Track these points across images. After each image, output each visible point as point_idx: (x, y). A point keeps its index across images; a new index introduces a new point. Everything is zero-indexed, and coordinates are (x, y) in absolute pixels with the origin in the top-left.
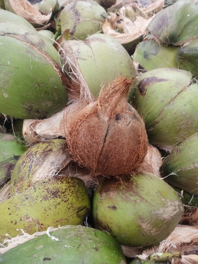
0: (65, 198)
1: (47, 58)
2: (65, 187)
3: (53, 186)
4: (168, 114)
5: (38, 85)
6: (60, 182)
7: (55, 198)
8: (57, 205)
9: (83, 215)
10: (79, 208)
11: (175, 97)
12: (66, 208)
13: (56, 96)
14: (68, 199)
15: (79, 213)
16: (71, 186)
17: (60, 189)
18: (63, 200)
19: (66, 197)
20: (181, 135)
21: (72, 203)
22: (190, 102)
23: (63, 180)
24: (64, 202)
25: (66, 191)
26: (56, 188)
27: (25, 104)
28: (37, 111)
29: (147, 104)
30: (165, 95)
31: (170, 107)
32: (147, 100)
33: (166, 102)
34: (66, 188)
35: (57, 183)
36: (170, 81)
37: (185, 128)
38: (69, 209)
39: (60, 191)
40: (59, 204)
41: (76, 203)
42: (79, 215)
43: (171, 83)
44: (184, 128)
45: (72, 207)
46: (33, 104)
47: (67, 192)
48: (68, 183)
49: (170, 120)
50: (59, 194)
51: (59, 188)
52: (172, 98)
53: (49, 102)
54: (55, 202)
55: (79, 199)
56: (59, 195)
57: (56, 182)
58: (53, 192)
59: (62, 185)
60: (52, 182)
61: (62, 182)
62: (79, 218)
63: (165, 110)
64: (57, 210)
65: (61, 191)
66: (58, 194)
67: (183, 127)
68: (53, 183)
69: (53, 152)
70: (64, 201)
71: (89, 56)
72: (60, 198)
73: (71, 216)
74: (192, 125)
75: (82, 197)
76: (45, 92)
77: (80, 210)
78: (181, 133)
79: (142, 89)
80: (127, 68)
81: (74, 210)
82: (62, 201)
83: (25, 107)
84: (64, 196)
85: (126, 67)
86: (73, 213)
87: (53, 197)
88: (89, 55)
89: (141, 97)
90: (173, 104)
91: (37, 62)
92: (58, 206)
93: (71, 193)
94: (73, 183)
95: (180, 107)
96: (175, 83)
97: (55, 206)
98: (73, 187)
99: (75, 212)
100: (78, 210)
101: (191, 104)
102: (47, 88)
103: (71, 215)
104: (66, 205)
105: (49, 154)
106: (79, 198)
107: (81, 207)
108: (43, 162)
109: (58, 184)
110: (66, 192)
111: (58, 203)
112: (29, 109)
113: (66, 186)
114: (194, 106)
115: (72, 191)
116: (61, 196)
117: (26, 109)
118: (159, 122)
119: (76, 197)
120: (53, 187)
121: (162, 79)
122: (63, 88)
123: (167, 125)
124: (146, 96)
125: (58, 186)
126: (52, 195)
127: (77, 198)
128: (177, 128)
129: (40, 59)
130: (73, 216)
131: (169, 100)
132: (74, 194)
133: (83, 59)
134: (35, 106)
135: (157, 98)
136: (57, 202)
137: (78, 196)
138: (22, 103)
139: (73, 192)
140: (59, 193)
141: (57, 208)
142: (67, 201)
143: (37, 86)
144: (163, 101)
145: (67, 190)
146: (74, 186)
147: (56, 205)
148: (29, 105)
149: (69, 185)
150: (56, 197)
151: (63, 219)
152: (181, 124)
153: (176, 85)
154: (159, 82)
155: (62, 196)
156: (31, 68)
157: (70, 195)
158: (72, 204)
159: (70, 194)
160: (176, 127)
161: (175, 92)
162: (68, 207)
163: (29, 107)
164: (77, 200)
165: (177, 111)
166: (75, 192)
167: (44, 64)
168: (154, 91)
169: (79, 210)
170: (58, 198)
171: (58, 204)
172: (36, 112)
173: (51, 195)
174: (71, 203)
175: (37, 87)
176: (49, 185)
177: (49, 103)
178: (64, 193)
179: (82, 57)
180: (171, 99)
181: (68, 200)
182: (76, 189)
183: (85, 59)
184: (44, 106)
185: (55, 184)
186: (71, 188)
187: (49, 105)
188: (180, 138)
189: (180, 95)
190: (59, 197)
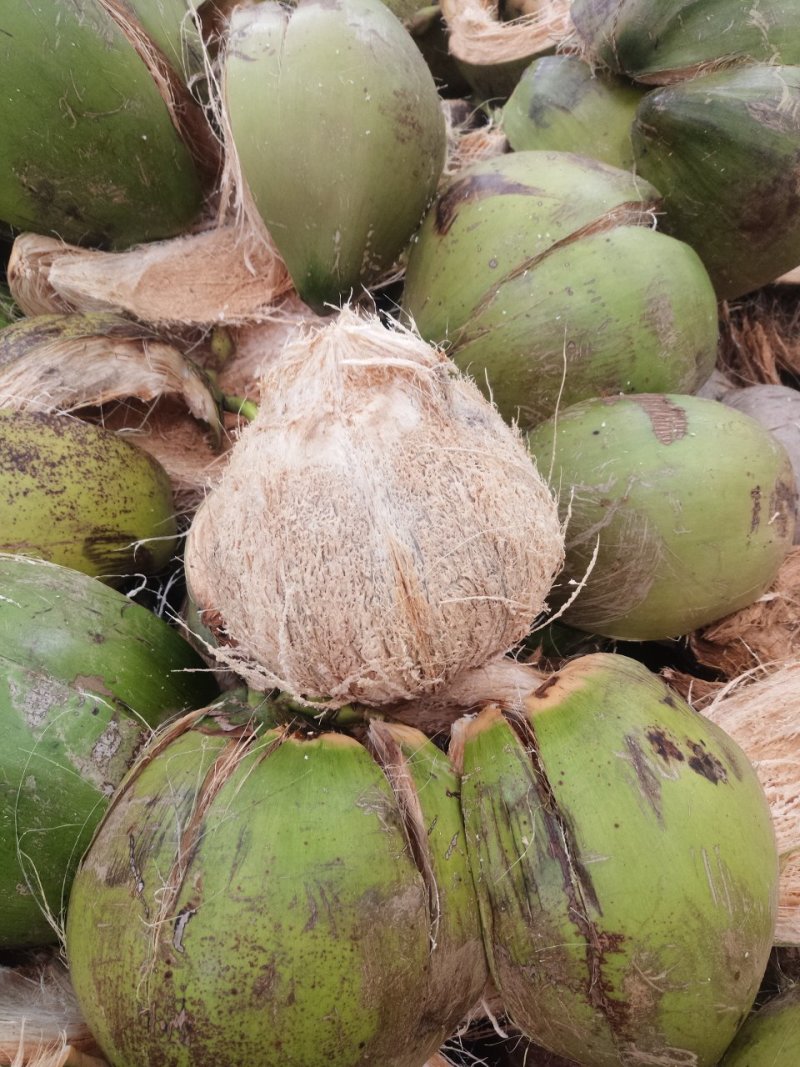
0: (51, 481)
1: (129, 27)
2: (67, 449)
3: (22, 436)
4: (504, 312)
5: (73, 110)
6: (52, 432)
7: (16, 471)
8: (17, 494)
9: (112, 560)
10: (96, 530)
11: (542, 257)
12: (48, 513)
13: (142, 170)
14: (65, 488)
15: (96, 546)
16: (87, 453)
17: (44, 450)
18: (43, 486)
19: (56, 481)
20: (537, 399)
21: (75, 505)
22: (593, 281)
23: (65, 428)
24: (47, 494)
25: (62, 461)
26: (32, 444)
27: (26, 169)
28: (72, 211)
29: (444, 269)
30: (507, 242)
31: (517, 289)
32: (449, 252)
33: (504, 268)
34: (66, 454)
35: (40, 430)
36: (541, 196)
37: (553, 373)
38: (58, 519)
39: (42, 456)
40: (25, 494)
41: (92, 507)
42: (96, 552)
43: (540, 204)
44: (551, 376)
45: (71, 517)
46: (54, 178)
47: (67, 467)
48: (82, 442)
49: (506, 335)
50: (36, 466)
51: (42, 448)
52: (527, 258)
53: (114, 187)
54: (14, 484)
55: (106, 501)
56: (34, 468)
57: (38, 427)
58: (14, 453)
59: (53, 440)
60: (22, 422)
61: (59, 434)
62: (95, 562)
63: (496, 299)
64: (13, 510)
65: (45, 459)
66: (30, 465)
67: (548, 368)
68: (27, 427)
69: (61, 336)
70: (45, 490)
71: (267, 48)
72: (34, 477)
73: (62, 543)
74: (582, 371)
75: (125, 502)
76: (102, 146)
77: (101, 538)
78: (540, 391)
79: (445, 214)
80: (383, 113)
81: (75, 529)
82: (38, 487)
83: (25, 180)
84: (53, 474)
85: (381, 110)
86: (70, 538)
87: (12, 469)
88: (268, 45)
89: (433, 239)
90: (529, 280)
91: (83, 29)
92: (21, 501)
93: (81, 476)
94: (101, 448)
95: (551, 293)
96: (555, 205)
97: (11, 496)
98: (95, 458)
99: (82, 536)
100: (93, 533)
101: (590, 292)
102: (110, 130)
103: (62, 540)
104: (51, 506)
105: (46, 339)
106: (110, 502)
107: (107, 530)
108: (15, 360)
109: (42, 433)
110: (61, 467)
111: (24, 489)
112: (43, 194)
113: (68, 447)
114: (602, 301)
115: (87, 470)
116: (41, 472)
117: (29, 194)
118: (470, 340)
119: (95, 491)
120: (23, 440)
121: (519, 185)
122: (174, 151)
123: (495, 354)
124: (448, 238)
125: (41, 441)
126: (11, 461)
127: (102, 496)
128: (526, 371)
129: (97, 23)
130: (69, 546)
131: (518, 263)
132: (90, 481)
133: (246, 58)
134: (63, 187)
135: (480, 250)
136: (19, 485)
137: (107, 491)
138: (15, 164)
139: (90, 475)
140: (35, 463)
141: (16, 506)
142: (57, 493)
143: (69, 115)
144: (493, 264)
145: (67, 460)
146: (98, 458)
147: (14, 492)
148: (41, 178)
149: (83, 451)
150: (23, 470)
151: (29, 542)
152: (542, 358)
153: (555, 213)
154: (502, 193)
155: (44, 474)
156: (57, 44)
157: (76, 478)
158: (72, 508)
159: (76, 476)
160: (522, 364)
161: (542, 239)
162: (58, 511)
163: (44, 185)
164: (97, 503)
165: (536, 306)
166: (99, 478)
167: (111, 44)
168: (477, 224)
169: (98, 535)
170: (28, 477)
171: (21, 494)
172: (68, 213)
173: (6, 461)
174: (70, 504)
175: (70, 120)
176: (9, 430)
177: (117, 193)
178: (53, 465)
179: (245, 52)
180: (525, 261)
181: (61, 492)
182: (106, 467)
183: (252, 56)
184: (97, 196)
185: (31, 434)
186: (88, 459)
187: (116, 196)
188: (533, 411)
189: (561, 251)
190: (33, 474)
